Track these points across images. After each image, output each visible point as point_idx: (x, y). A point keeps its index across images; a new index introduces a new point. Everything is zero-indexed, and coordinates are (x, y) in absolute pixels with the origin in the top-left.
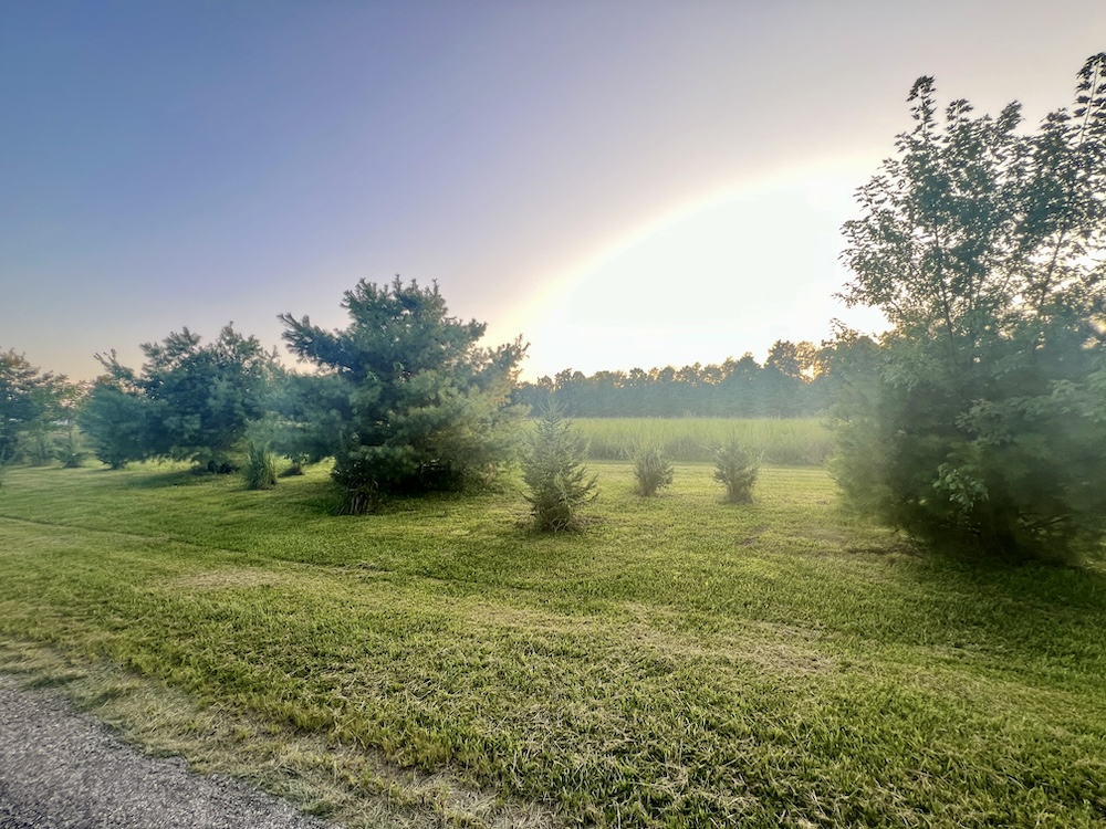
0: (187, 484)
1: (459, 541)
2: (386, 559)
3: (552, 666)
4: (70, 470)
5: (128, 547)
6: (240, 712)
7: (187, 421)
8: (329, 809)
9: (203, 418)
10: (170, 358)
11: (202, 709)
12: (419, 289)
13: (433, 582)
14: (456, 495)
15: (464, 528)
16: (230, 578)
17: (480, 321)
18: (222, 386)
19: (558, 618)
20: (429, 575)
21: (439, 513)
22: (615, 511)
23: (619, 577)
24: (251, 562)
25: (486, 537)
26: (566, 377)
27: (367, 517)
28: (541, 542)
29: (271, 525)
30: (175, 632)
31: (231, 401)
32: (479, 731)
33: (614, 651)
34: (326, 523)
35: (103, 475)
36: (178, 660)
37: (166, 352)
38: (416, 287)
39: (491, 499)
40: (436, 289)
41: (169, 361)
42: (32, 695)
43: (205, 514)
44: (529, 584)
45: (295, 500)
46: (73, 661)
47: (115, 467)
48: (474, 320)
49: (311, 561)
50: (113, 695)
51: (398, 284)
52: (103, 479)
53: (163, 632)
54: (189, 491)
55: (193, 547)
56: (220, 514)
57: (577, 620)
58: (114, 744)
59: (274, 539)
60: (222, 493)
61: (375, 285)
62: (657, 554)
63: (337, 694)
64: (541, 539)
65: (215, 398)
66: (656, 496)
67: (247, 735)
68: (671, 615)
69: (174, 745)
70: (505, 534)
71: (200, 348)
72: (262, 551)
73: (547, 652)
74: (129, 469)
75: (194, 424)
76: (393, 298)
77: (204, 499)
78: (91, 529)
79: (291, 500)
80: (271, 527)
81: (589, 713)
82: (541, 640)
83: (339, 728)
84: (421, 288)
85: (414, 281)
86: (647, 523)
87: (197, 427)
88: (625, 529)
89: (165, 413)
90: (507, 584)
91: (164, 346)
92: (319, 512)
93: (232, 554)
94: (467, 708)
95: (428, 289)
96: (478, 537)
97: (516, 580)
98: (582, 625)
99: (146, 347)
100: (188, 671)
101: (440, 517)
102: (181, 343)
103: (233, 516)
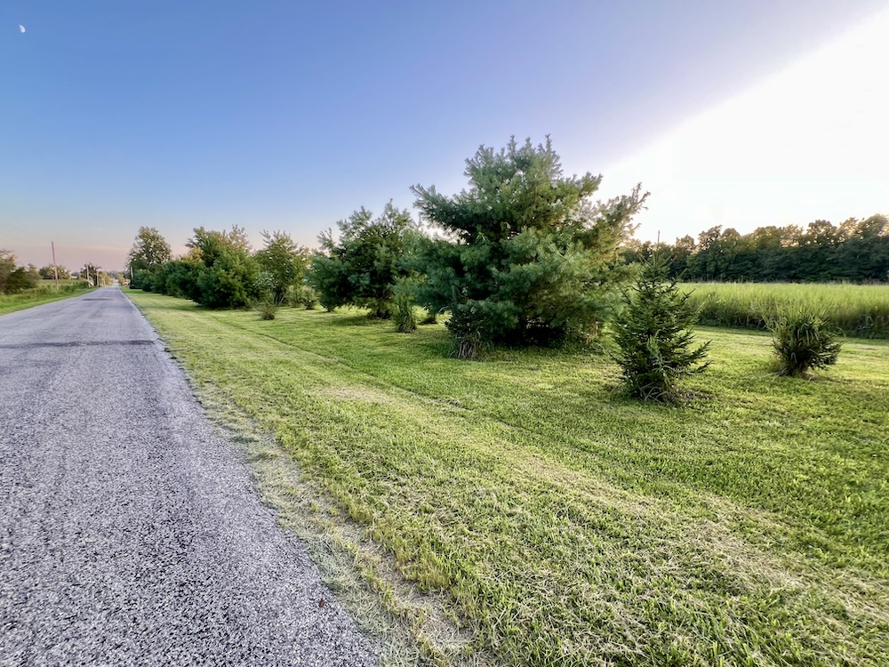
0: (363, 325)
1: (541, 394)
2: (471, 399)
3: (582, 537)
4: (308, 311)
5: (314, 363)
6: (321, 492)
7: (362, 278)
8: (339, 588)
9: (371, 276)
10: (354, 231)
11: (302, 482)
12: (532, 147)
13: (502, 426)
14: (553, 351)
15: (550, 383)
16: (358, 394)
17: (595, 174)
18: (382, 251)
19: (611, 489)
20: (501, 419)
21: (532, 366)
22: (735, 387)
23: (711, 463)
24: (377, 384)
25: (568, 393)
26: (712, 235)
27: (471, 362)
28: (625, 408)
29: (400, 360)
30: (310, 424)
31: (388, 262)
32: (479, 575)
33: (663, 544)
34: (438, 363)
35: (322, 315)
36: (304, 445)
37: (352, 227)
38: (529, 145)
39: (587, 359)
40: (549, 145)
41: (353, 233)
42: (231, 445)
43: (364, 347)
44: (594, 447)
45: (424, 342)
46: (257, 430)
47: (329, 311)
48: (588, 174)
49: (416, 391)
50: (263, 457)
51: (512, 145)
52: (321, 318)
53: (304, 423)
54: (362, 330)
55: (349, 368)
56: (373, 348)
57: (633, 497)
58: (251, 489)
59: (398, 371)
60: (382, 332)
61: (492, 149)
62: (779, 446)
63: (383, 499)
64: (626, 405)
65: (379, 260)
66: (804, 377)
67: (317, 508)
68: (770, 525)
69: (277, 501)
70: (589, 394)
71: (372, 222)
72: (387, 378)
73: (581, 521)
74: (336, 313)
75: (366, 280)
76: (508, 161)
77: (368, 336)
78: (302, 349)
79: (421, 343)
80: (399, 361)
81: (602, 602)
82: (580, 506)
83: (373, 527)
84: (535, 146)
85: (528, 140)
86: (777, 407)
87: (367, 282)
88: (741, 410)
89: (349, 272)
90: (571, 443)
91: (349, 221)
92: (436, 354)
93: (368, 377)
94: (479, 548)
95: (541, 146)
96: (559, 393)
97: (582, 441)
98: (636, 505)
99: (340, 223)
100: (306, 453)
101: (532, 369)
102: (360, 219)
103: (380, 350)
